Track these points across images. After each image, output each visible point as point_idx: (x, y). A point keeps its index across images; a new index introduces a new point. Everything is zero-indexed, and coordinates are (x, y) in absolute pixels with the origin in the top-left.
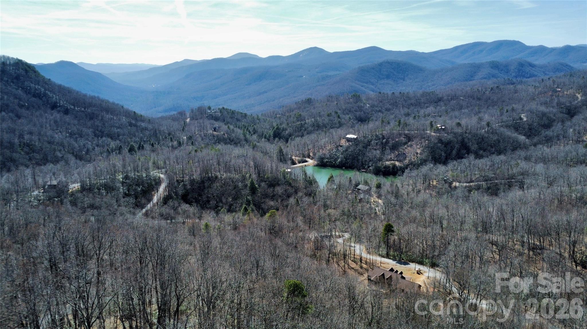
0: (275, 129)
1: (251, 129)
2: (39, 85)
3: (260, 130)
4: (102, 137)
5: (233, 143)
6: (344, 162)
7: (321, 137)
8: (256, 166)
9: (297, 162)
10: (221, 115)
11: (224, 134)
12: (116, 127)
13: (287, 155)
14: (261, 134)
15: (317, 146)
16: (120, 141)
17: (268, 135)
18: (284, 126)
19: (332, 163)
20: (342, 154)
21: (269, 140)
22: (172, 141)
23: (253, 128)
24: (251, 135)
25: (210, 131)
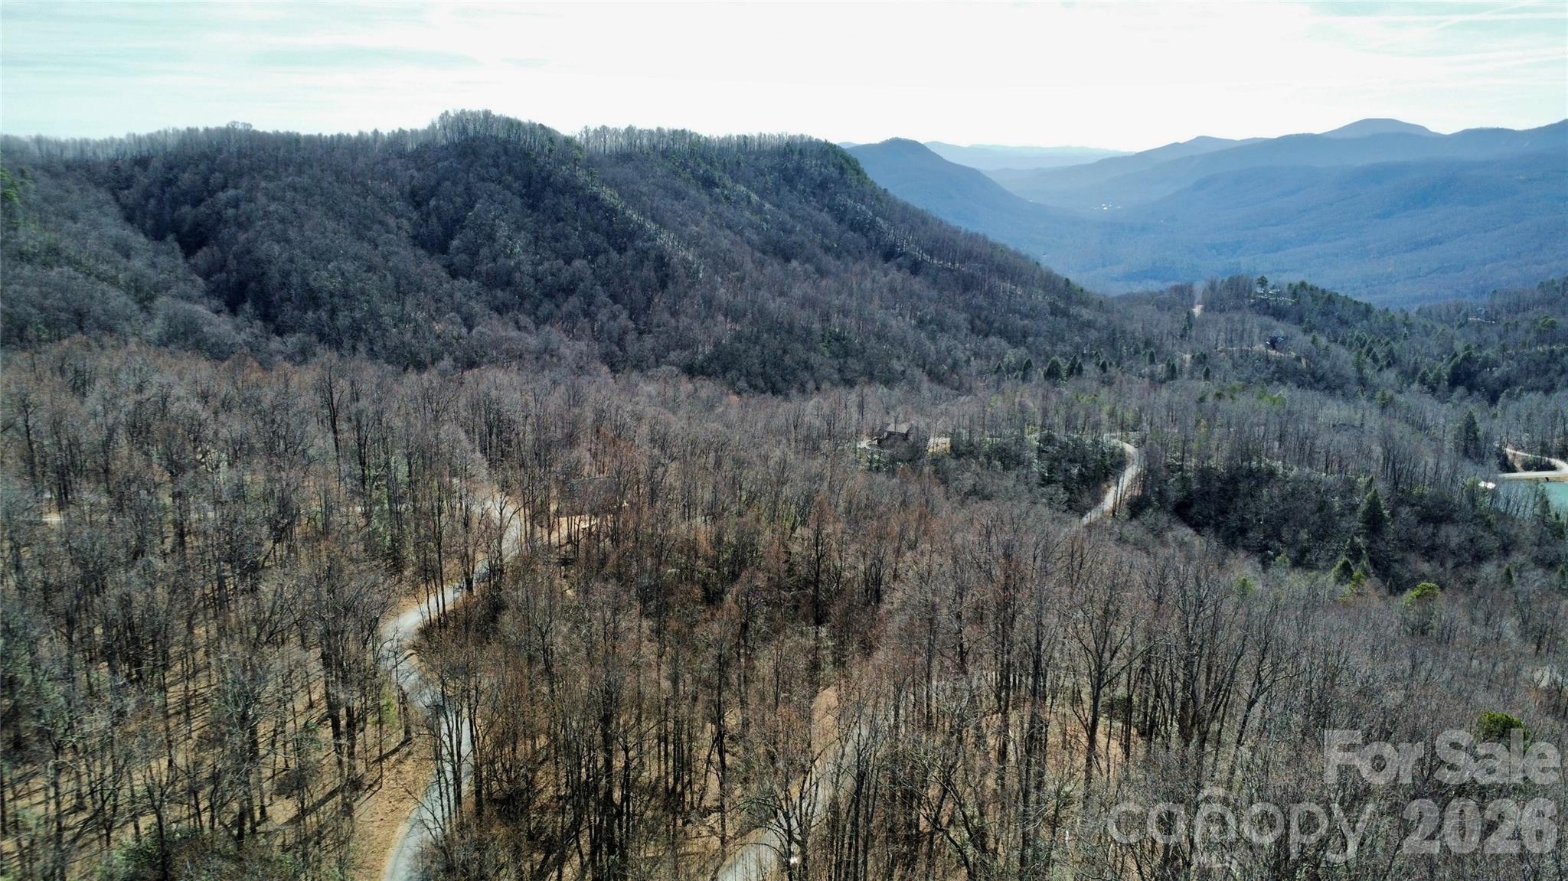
0: (1458, 360)
1: (1380, 352)
2: (863, 203)
3: (1409, 359)
4: (986, 336)
5: (1322, 385)
8: (1391, 459)
9: (1518, 465)
10: (1294, 304)
11: (1298, 359)
12: (1020, 313)
13: (1488, 438)
14: (1410, 370)
16: (1027, 348)
17: (1431, 376)
18: (1490, 352)
21: (1433, 390)
22: (1152, 361)
23: (1386, 349)
24: (1380, 370)
25: (1260, 347)
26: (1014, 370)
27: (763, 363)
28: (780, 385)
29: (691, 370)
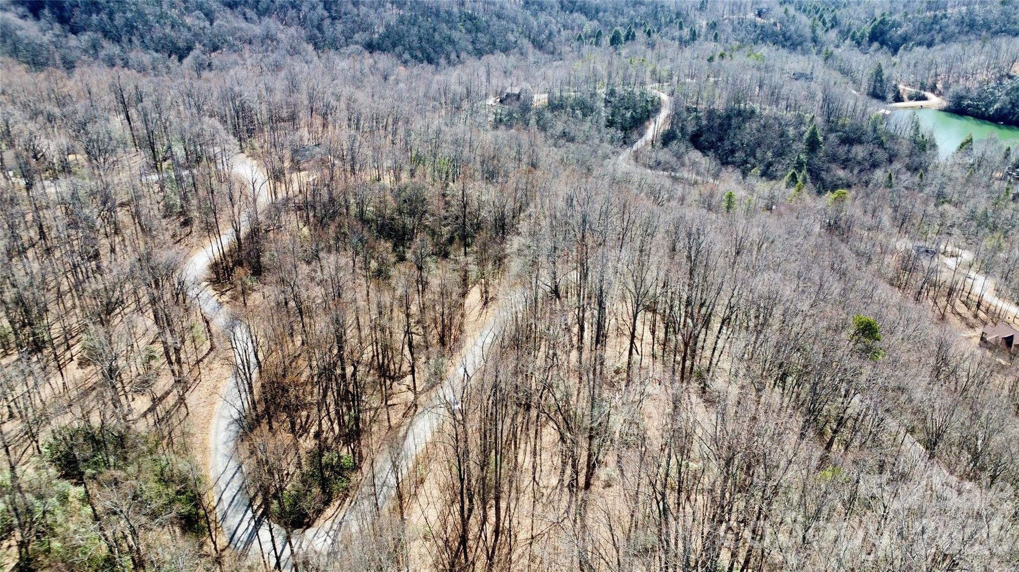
0: (876, 23)
1: (827, 17)
3: (845, 22)
4: (571, 12)
5: (788, 44)
6: (1006, 111)
7: (972, 50)
8: (828, 101)
9: (905, 97)
11: (775, 24)
13: (889, 79)
14: (845, 30)
15: (956, 70)
16: (599, 20)
17: (858, 34)
18: (897, 17)
19: (980, 109)
20: (1007, 94)
21: (859, 44)
22: (681, 28)
23: (832, 15)
24: (827, 31)
25: (751, 16)
26: (590, 37)
27: (420, 39)
28: (433, 55)
29: (371, 47)
